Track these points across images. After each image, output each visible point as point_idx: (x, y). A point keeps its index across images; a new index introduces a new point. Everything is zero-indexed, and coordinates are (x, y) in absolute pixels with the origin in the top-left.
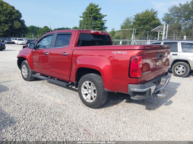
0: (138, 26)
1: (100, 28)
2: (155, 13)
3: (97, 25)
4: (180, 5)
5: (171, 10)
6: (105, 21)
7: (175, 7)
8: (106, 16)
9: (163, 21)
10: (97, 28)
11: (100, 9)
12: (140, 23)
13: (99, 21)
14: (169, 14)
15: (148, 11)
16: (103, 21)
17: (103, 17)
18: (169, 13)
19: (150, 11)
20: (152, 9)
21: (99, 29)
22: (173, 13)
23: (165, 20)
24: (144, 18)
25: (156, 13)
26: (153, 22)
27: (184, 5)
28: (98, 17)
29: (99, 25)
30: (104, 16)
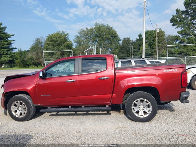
0: (52, 46)
1: (8, 49)
2: (66, 35)
3: (3, 45)
4: (87, 29)
5: (80, 33)
6: (13, 41)
7: (84, 31)
8: (13, 35)
9: (75, 43)
10: (3, 49)
11: (5, 28)
12: (54, 44)
13: (5, 41)
14: (79, 37)
15: (59, 32)
16: (10, 41)
17: (9, 36)
18: (79, 35)
19: (61, 32)
20: (63, 31)
21: (6, 50)
22: (82, 36)
23: (76, 41)
24: (57, 39)
25: (68, 35)
26: (66, 43)
27: (90, 30)
28: (3, 37)
29: (5, 45)
30: (11, 36)
